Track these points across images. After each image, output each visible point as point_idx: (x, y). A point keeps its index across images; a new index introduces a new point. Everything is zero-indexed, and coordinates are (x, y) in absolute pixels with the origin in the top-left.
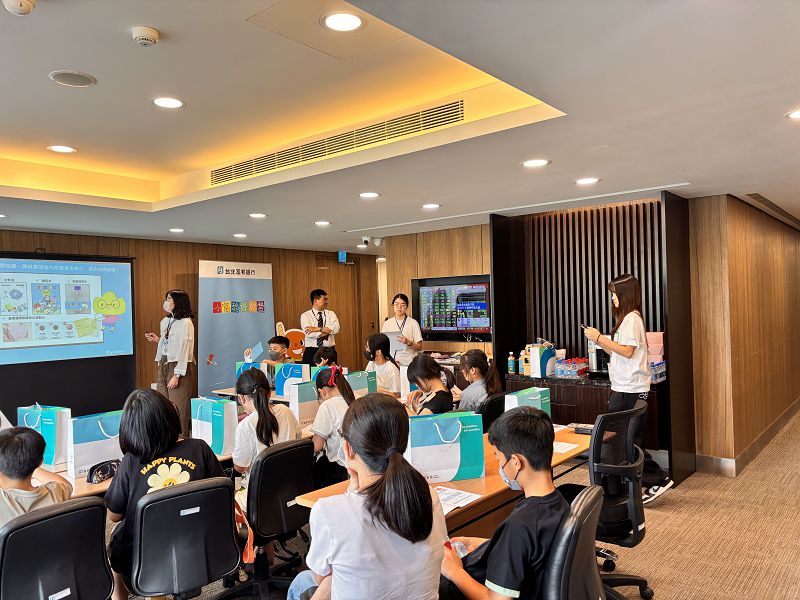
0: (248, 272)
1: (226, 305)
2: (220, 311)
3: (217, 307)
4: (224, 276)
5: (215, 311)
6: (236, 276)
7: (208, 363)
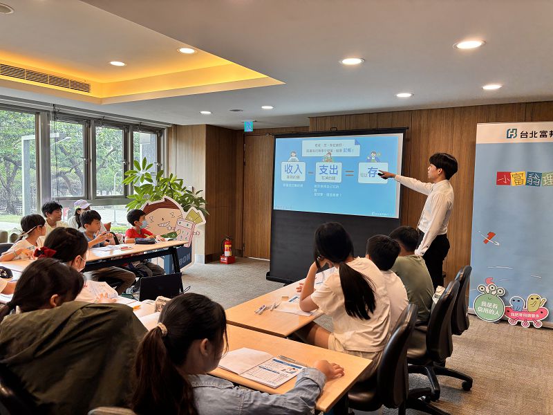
1: (519, 177)
2: (509, 183)
3: (503, 178)
4: (518, 140)
5: (499, 183)
6: (538, 140)
7: (486, 242)
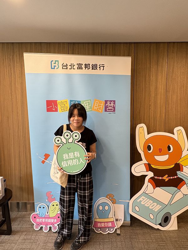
0: (94, 67)
1: (63, 104)
2: (56, 110)
3: (51, 106)
5: (49, 110)
